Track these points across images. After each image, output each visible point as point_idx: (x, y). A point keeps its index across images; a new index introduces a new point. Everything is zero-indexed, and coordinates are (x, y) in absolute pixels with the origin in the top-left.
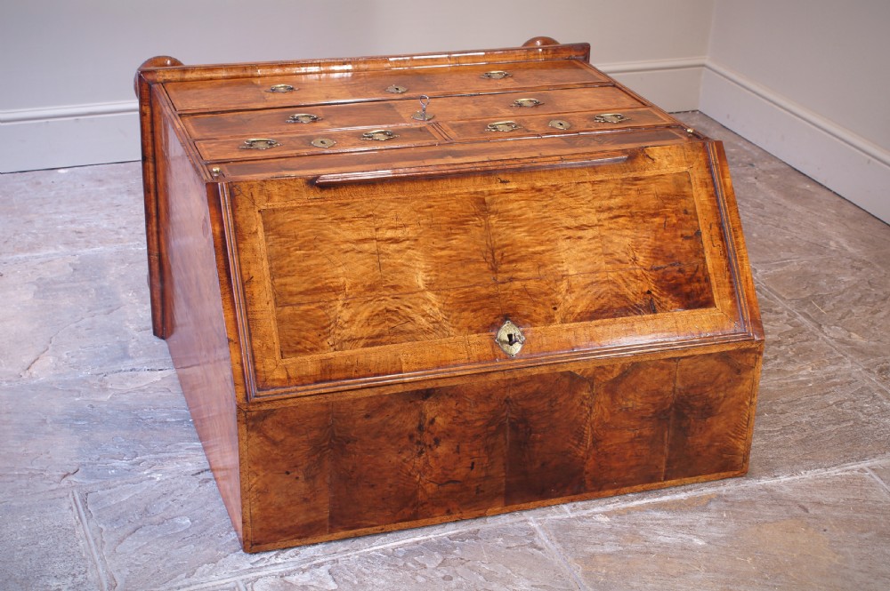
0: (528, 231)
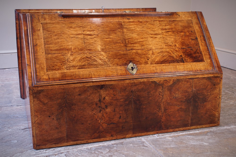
0: (137, 34)
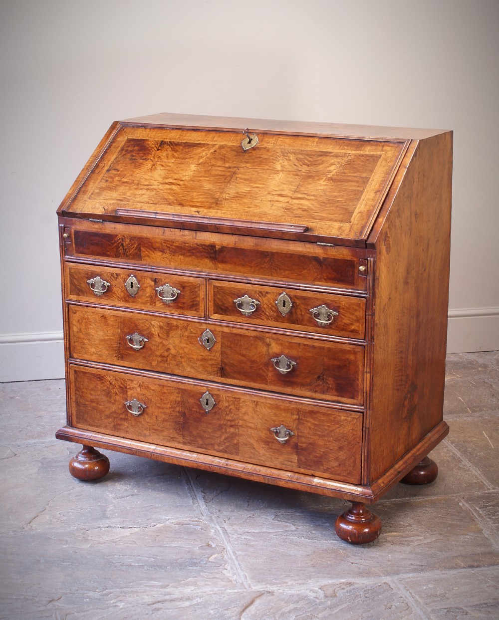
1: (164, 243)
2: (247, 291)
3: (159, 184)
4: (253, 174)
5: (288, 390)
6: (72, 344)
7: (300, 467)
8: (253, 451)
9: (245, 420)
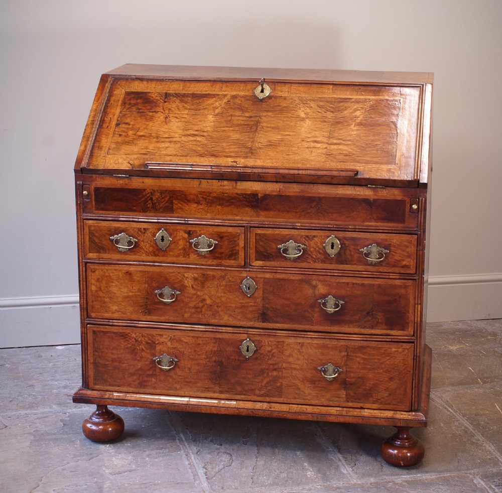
1: (200, 194)
2: (292, 236)
3: (180, 136)
4: (278, 123)
5: (335, 329)
6: (90, 303)
7: (348, 402)
8: (297, 392)
9: (290, 363)
